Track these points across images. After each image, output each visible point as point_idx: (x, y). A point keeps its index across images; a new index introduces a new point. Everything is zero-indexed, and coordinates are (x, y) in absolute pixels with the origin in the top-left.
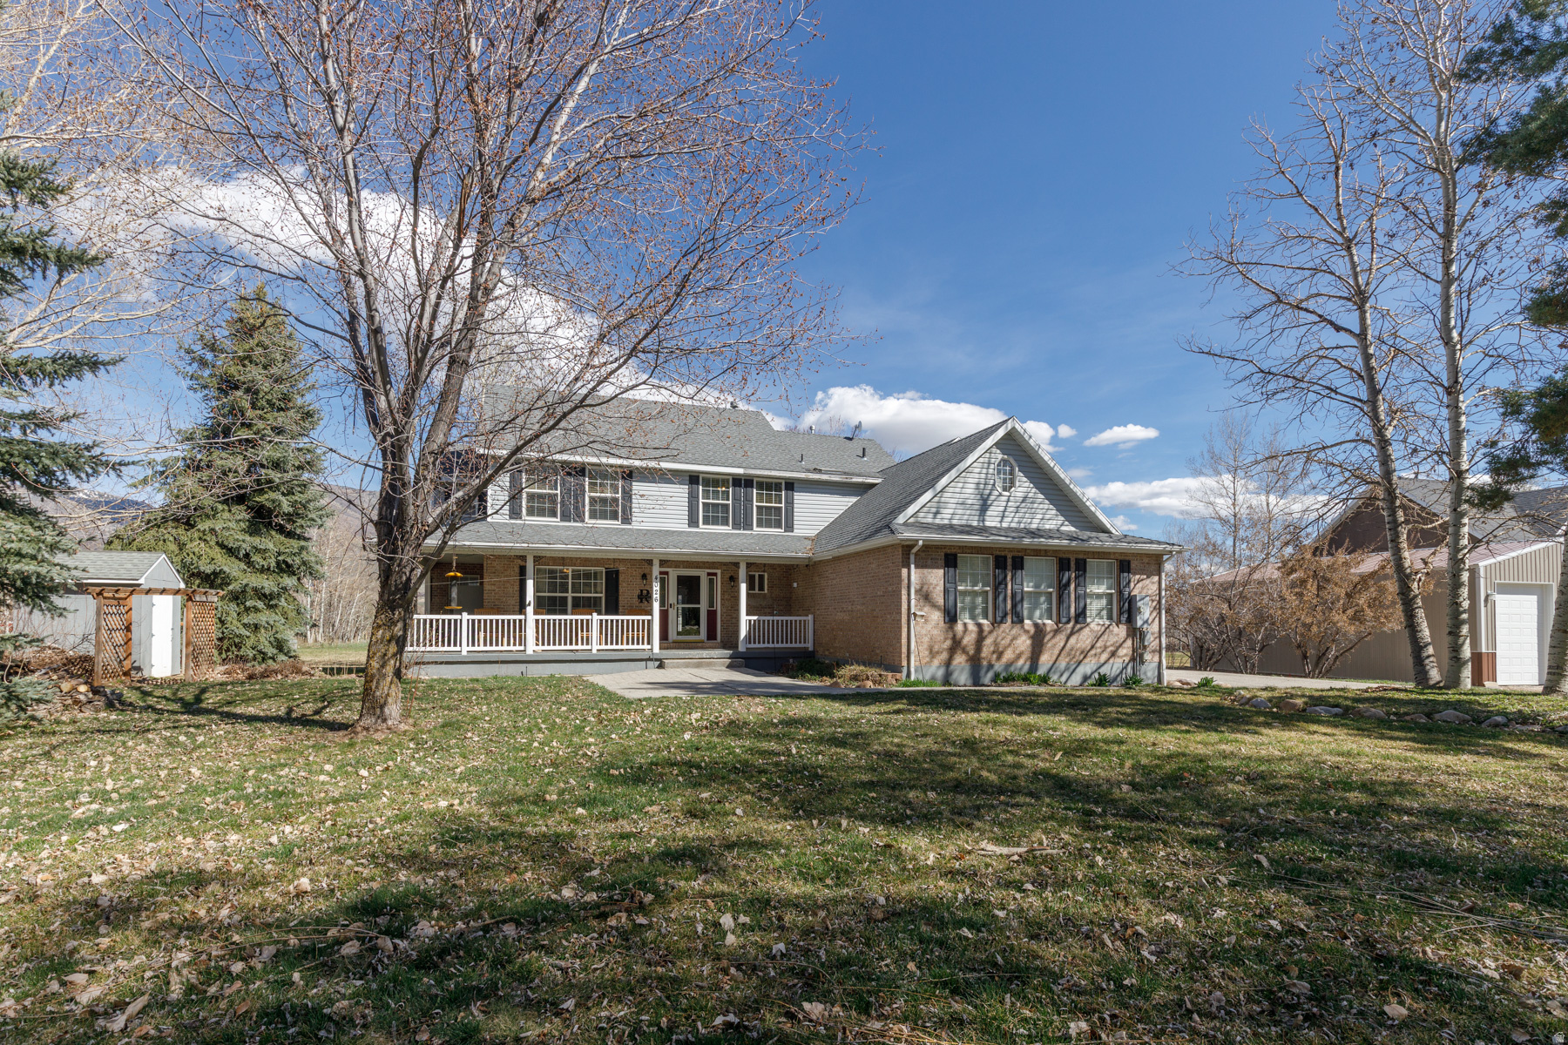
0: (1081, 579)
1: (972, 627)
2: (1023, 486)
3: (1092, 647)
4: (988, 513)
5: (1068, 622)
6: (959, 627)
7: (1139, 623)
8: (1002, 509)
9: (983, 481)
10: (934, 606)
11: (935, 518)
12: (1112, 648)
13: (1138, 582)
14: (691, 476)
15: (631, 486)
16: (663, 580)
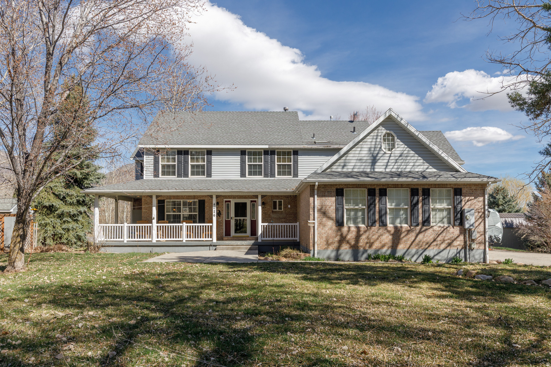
0: (426, 201)
1: (353, 229)
2: (400, 147)
3: (435, 240)
4: (377, 164)
5: (418, 225)
6: (345, 229)
7: (467, 226)
8: (386, 161)
9: (373, 146)
10: (329, 218)
11: (343, 168)
12: (449, 241)
13: (468, 201)
14: (241, 151)
15: (211, 158)
16: (228, 205)
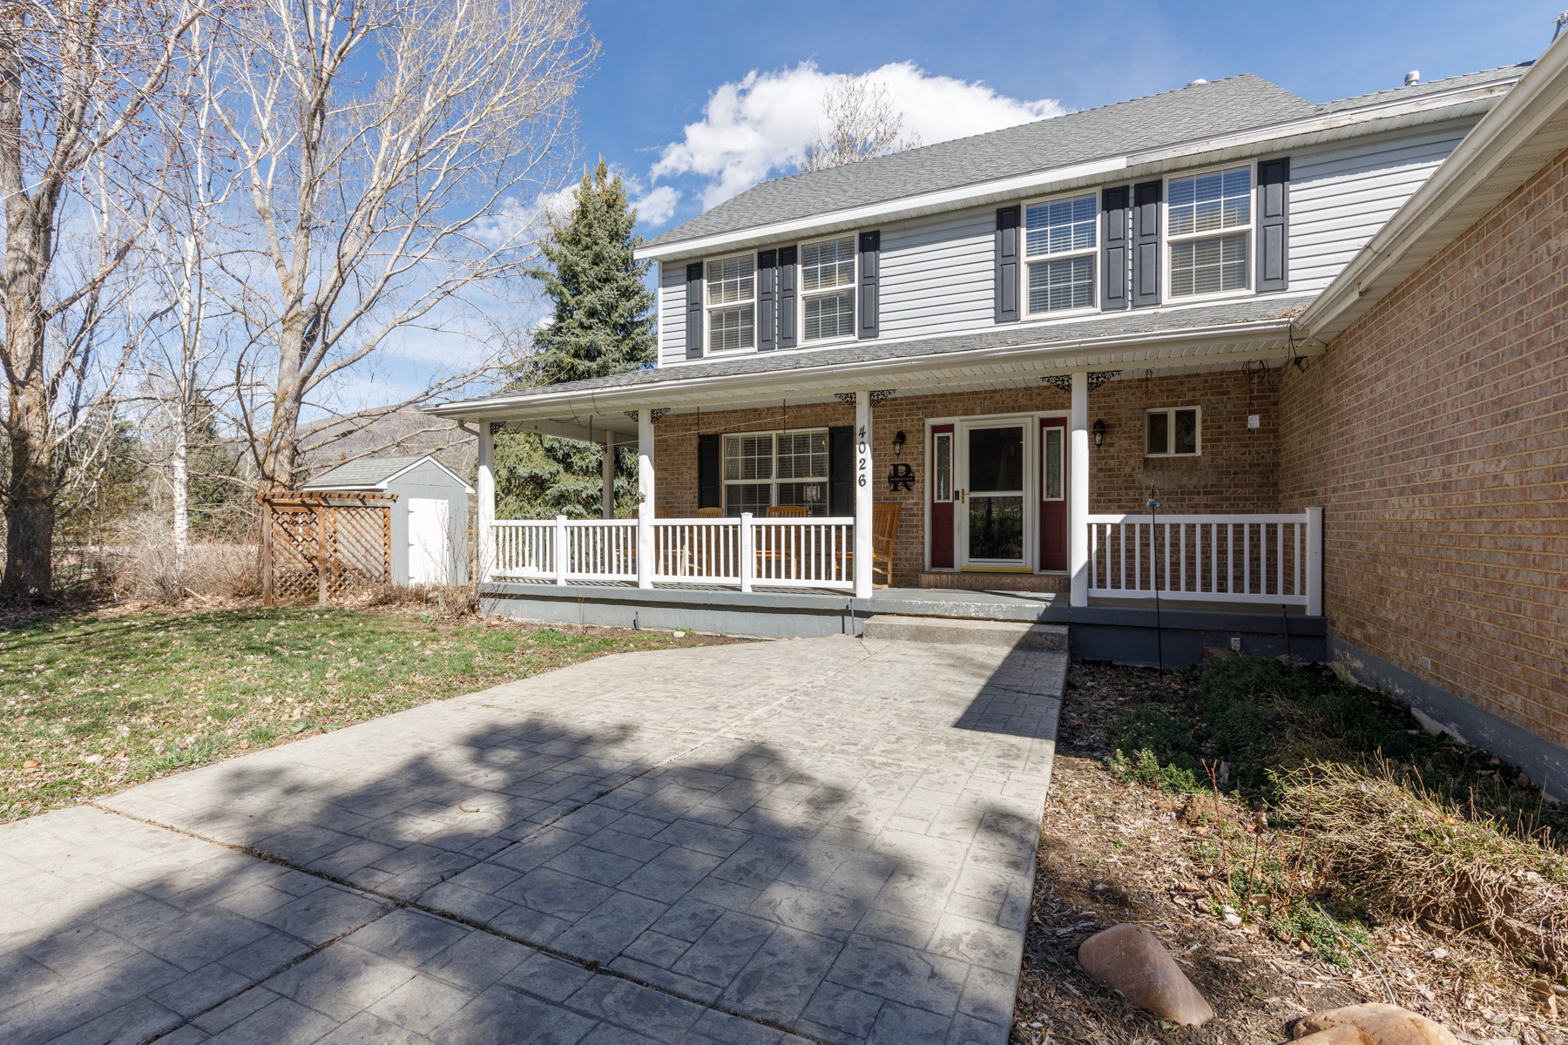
14: (1000, 212)
15: (877, 260)
16: (944, 442)
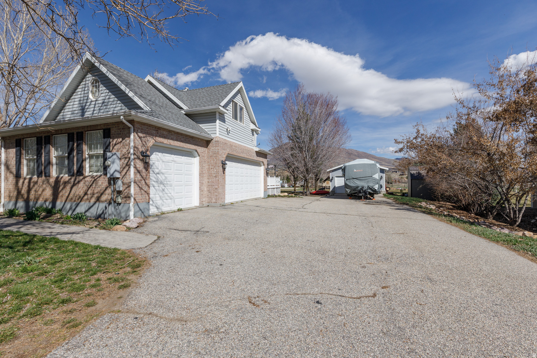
0: (80, 146)
2: (103, 93)
5: (73, 176)
10: (11, 171)
13: (115, 145)
